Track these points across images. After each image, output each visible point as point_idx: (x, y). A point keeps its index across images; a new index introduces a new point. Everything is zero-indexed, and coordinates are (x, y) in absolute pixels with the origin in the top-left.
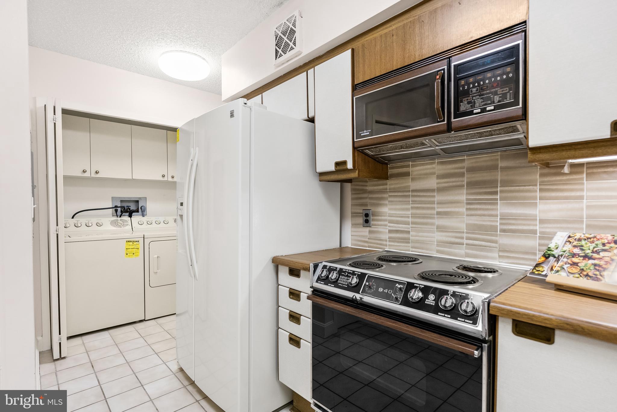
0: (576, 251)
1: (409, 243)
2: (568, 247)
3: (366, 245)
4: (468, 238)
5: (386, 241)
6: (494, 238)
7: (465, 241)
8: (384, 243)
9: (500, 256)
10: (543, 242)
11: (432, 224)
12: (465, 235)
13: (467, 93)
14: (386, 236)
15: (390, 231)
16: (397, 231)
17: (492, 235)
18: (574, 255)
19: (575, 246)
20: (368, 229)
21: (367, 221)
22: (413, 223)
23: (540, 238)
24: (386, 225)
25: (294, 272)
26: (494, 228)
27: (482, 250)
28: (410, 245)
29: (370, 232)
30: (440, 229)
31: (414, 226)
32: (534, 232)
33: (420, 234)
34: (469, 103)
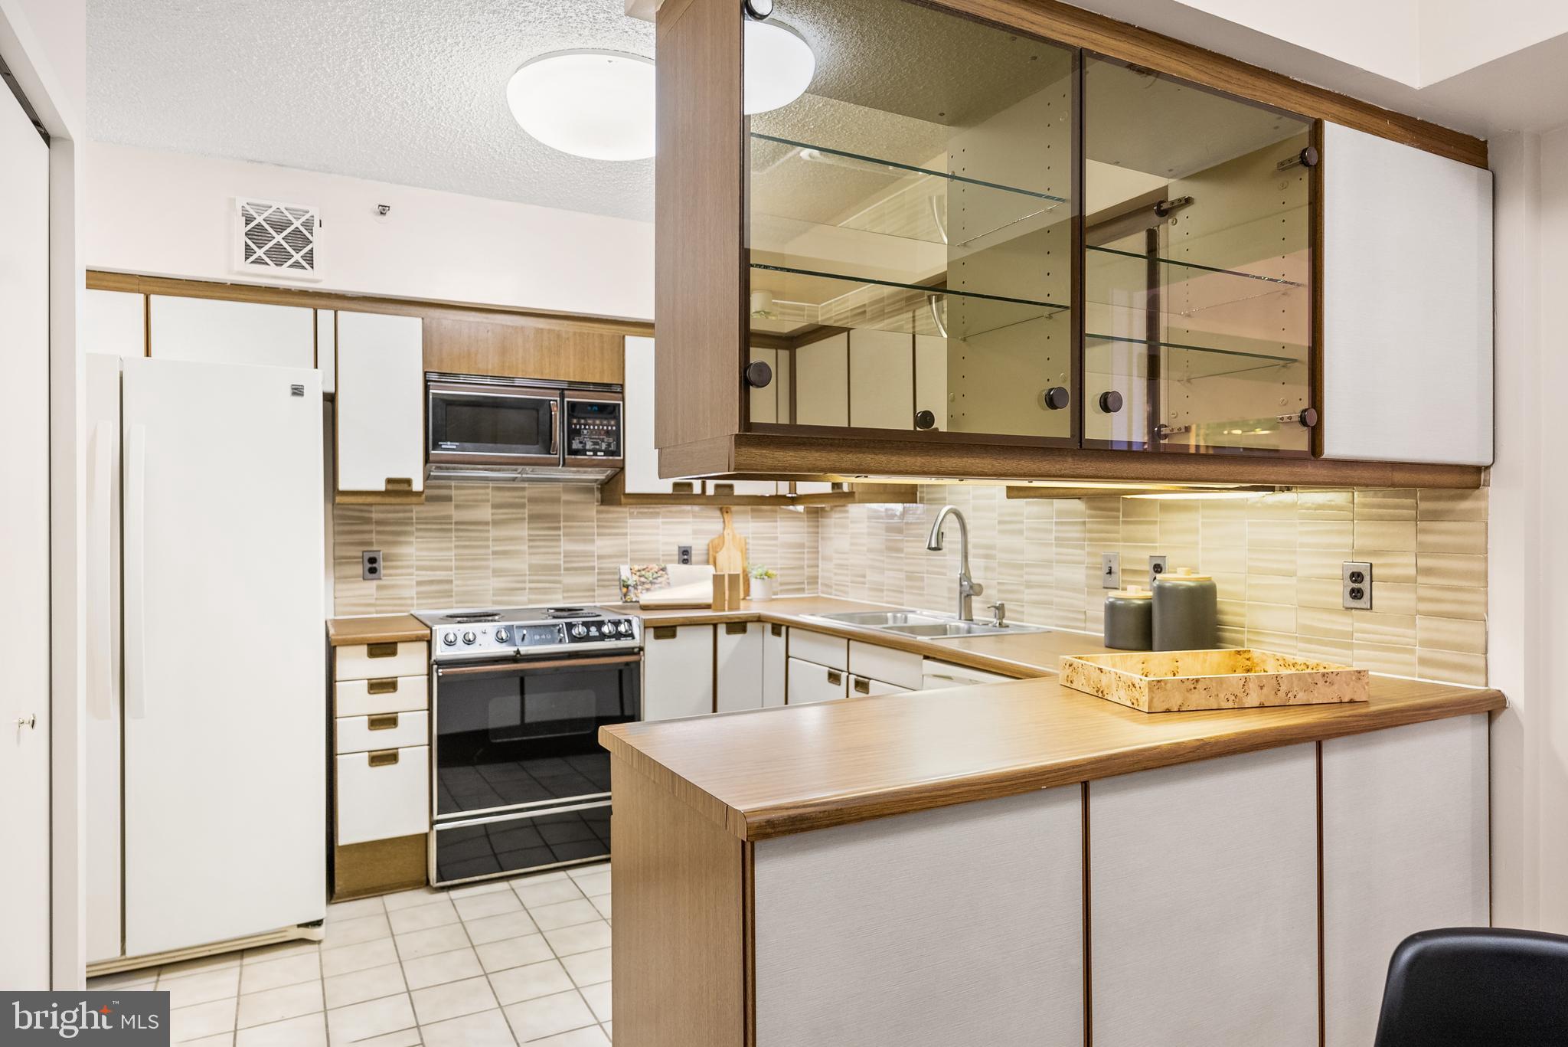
0: (643, 579)
1: (452, 596)
2: (635, 578)
3: (372, 609)
4: (531, 582)
5: (412, 598)
6: (557, 578)
7: (528, 585)
8: (409, 602)
9: (564, 598)
10: (601, 577)
11: (487, 568)
12: (527, 578)
13: (578, 432)
14: (413, 592)
15: (419, 583)
16: (431, 582)
17: (556, 575)
18: (643, 583)
19: (640, 576)
20: (375, 583)
21: (373, 571)
22: (457, 568)
23: (599, 574)
24: (411, 574)
25: (382, 649)
26: (557, 567)
27: (545, 594)
28: (454, 599)
29: (379, 588)
30: (498, 573)
31: (460, 571)
32: (593, 568)
33: (469, 582)
34: (581, 443)
